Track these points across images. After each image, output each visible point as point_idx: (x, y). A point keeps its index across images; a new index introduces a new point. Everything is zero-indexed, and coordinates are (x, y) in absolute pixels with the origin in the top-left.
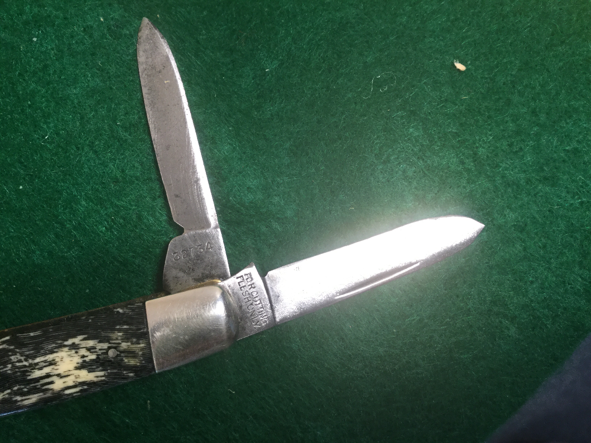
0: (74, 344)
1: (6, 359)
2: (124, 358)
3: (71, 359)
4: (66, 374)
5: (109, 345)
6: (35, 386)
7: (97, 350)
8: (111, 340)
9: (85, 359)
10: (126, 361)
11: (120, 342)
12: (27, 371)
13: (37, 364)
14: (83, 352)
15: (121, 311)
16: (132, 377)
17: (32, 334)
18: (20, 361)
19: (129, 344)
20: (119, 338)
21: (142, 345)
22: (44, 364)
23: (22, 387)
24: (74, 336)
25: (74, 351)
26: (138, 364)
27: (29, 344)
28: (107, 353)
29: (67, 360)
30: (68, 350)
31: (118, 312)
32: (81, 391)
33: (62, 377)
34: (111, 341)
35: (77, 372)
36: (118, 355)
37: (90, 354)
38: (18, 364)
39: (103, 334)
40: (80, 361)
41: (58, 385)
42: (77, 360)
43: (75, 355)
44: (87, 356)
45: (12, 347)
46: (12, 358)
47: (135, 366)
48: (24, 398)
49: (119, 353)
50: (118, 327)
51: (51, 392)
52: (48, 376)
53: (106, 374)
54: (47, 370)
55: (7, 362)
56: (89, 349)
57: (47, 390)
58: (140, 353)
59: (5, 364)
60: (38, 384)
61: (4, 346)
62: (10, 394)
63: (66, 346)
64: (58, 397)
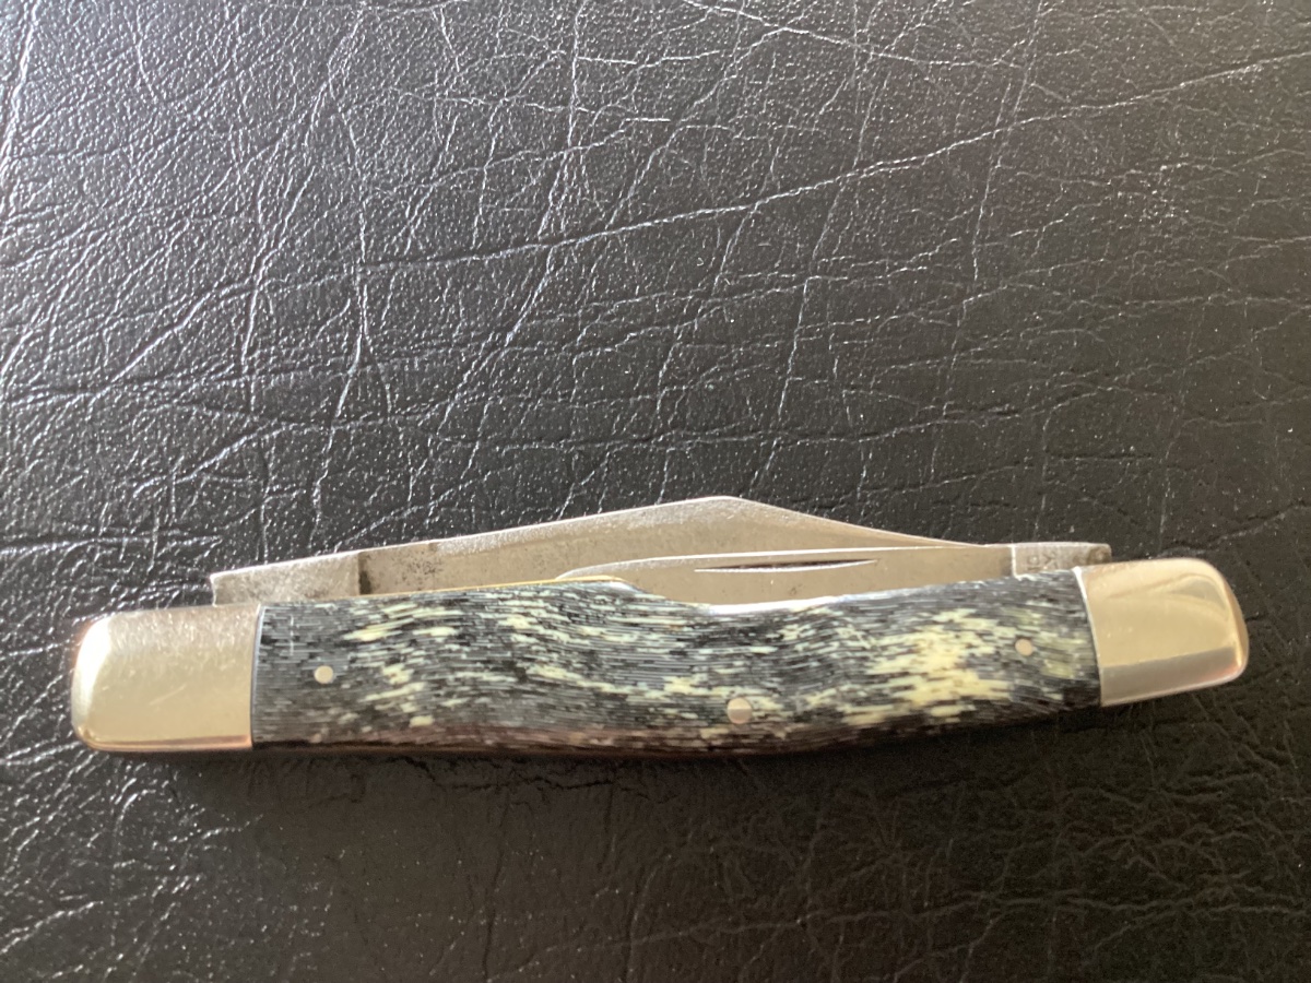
0: (951, 621)
1: (828, 632)
2: (1046, 661)
3: (946, 647)
4: (938, 674)
5: (1019, 633)
6: (880, 689)
7: (995, 638)
8: (1021, 624)
9: (973, 651)
10: (1049, 666)
11: (1037, 628)
12: (865, 659)
13: (884, 648)
14: (969, 637)
16: (1056, 702)
18: (854, 638)
19: (1055, 635)
20: (1035, 623)
21: (1079, 642)
22: (899, 650)
23: (857, 687)
24: (951, 609)
25: (951, 634)
26: (1072, 677)
27: (870, 612)
28: (1013, 647)
29: (940, 648)
30: (943, 631)
31: (1027, 580)
32: (962, 714)
33: (929, 680)
34: (1021, 626)
35: (959, 675)
36: (1034, 654)
37: (982, 643)
38: (850, 644)
39: (1005, 611)
40: (965, 653)
41: (921, 695)
42: (958, 651)
43: (956, 641)
44: (977, 647)
45: (839, 614)
46: (839, 630)
47: (1065, 681)
48: (857, 709)
49: (1035, 649)
50: (1031, 603)
51: (906, 705)
52: (905, 674)
53: (1012, 688)
54: (902, 662)
55: (830, 637)
56: (980, 635)
57: (902, 700)
58: (1076, 655)
59: (827, 639)
60: (885, 688)
61: (823, 610)
62: (832, 697)
63: (937, 623)
64: (919, 719)
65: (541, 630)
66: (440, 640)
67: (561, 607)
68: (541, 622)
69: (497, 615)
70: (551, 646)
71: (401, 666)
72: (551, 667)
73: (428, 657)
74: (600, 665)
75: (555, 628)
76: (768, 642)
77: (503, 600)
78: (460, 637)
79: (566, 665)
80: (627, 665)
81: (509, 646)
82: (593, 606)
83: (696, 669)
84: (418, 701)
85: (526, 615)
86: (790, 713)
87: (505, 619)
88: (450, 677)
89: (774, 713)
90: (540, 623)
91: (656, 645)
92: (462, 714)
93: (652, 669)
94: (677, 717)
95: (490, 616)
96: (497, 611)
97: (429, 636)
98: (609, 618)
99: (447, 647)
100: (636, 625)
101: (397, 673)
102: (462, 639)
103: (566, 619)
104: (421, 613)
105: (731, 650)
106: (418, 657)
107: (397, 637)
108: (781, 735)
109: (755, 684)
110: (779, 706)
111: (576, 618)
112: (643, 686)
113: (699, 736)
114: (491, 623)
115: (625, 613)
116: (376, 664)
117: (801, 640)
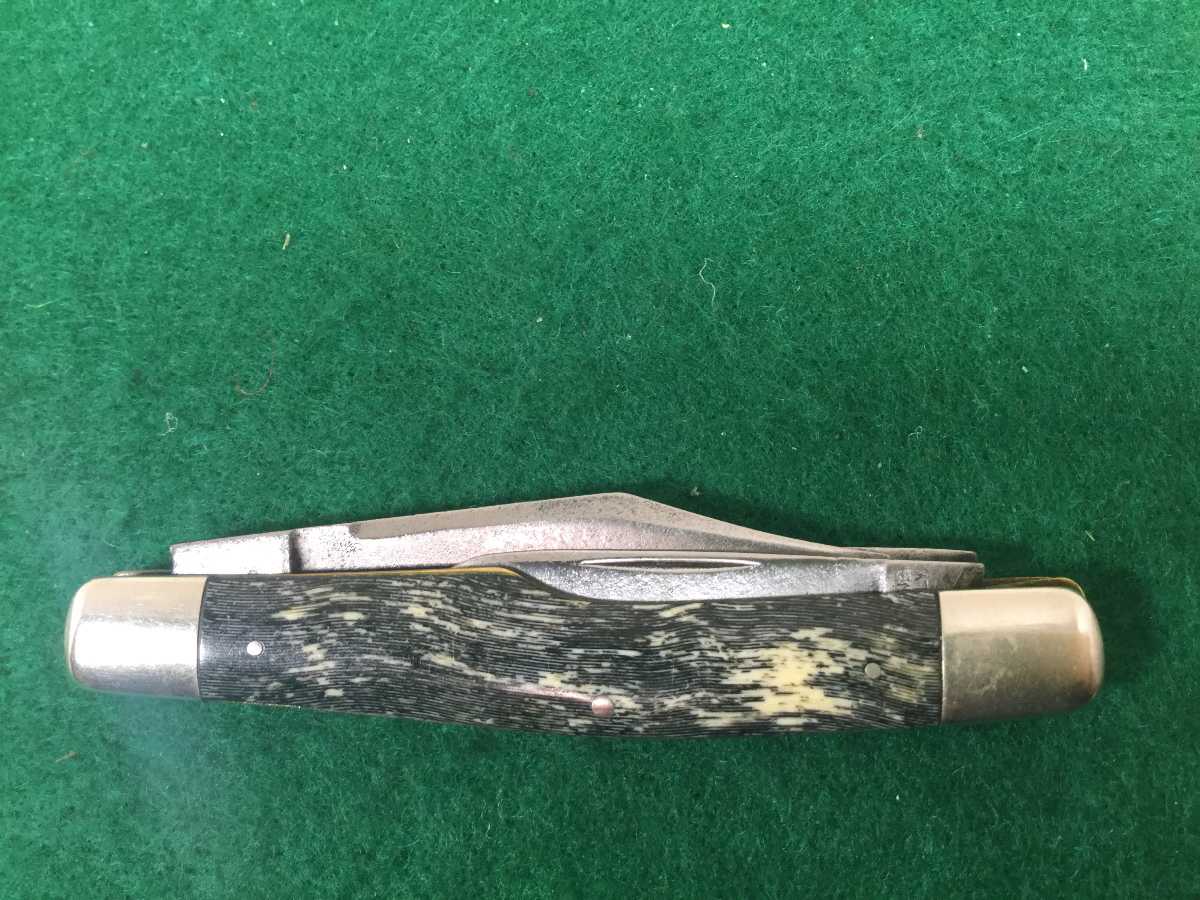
0: (807, 640)
1: (693, 640)
2: (892, 685)
3: (799, 664)
4: (787, 690)
5: (870, 656)
6: (732, 698)
7: (846, 659)
8: (874, 647)
9: (823, 670)
10: (894, 689)
11: (889, 654)
12: (722, 669)
13: (741, 660)
15: (894, 599)
16: (898, 723)
17: (738, 608)
18: (714, 649)
19: (904, 661)
20: (888, 647)
21: (927, 669)
22: (753, 664)
23: (711, 695)
24: (810, 626)
25: (806, 652)
26: (915, 701)
27: (734, 623)
28: (862, 668)
29: (792, 664)
30: (796, 648)
31: (890, 601)
32: (805, 726)
33: (778, 694)
34: (873, 650)
35: (807, 691)
36: (880, 678)
37: (834, 663)
38: (710, 654)
39: (861, 633)
40: (815, 671)
41: (769, 706)
42: (809, 669)
43: (808, 659)
44: (828, 666)
45: (704, 623)
46: (702, 640)
47: (908, 704)
48: (709, 714)
49: (883, 673)
50: (887, 627)
51: (754, 714)
52: (756, 686)
53: (855, 707)
54: (756, 675)
56: (832, 655)
57: (750, 709)
58: (922, 682)
59: (689, 648)
60: (738, 697)
61: (691, 618)
62: (689, 702)
63: (794, 640)
64: (764, 729)
65: (436, 620)
66: (350, 624)
67: (455, 599)
68: (438, 613)
69: (400, 604)
70: (443, 636)
71: (317, 645)
72: (442, 656)
73: (340, 639)
74: (484, 656)
75: (449, 620)
76: (634, 647)
77: (406, 588)
78: (368, 622)
79: (456, 655)
80: (508, 659)
81: (409, 633)
82: (484, 600)
83: (568, 667)
84: (330, 677)
85: (425, 605)
86: (647, 713)
87: (406, 608)
88: (358, 659)
89: (634, 711)
90: (436, 613)
91: (535, 641)
92: (367, 690)
93: (531, 666)
94: (548, 707)
95: (393, 604)
96: (400, 600)
97: (342, 619)
98: (497, 613)
99: (356, 630)
100: (519, 621)
101: (314, 651)
102: (368, 624)
103: (458, 611)
104: (337, 597)
105: (600, 652)
106: (332, 637)
107: (315, 618)
108: (639, 729)
109: (619, 685)
110: (639, 706)
111: (467, 611)
112: (520, 679)
113: (567, 725)
114: (394, 610)
115: (511, 609)
116: (298, 642)
117: (665, 647)
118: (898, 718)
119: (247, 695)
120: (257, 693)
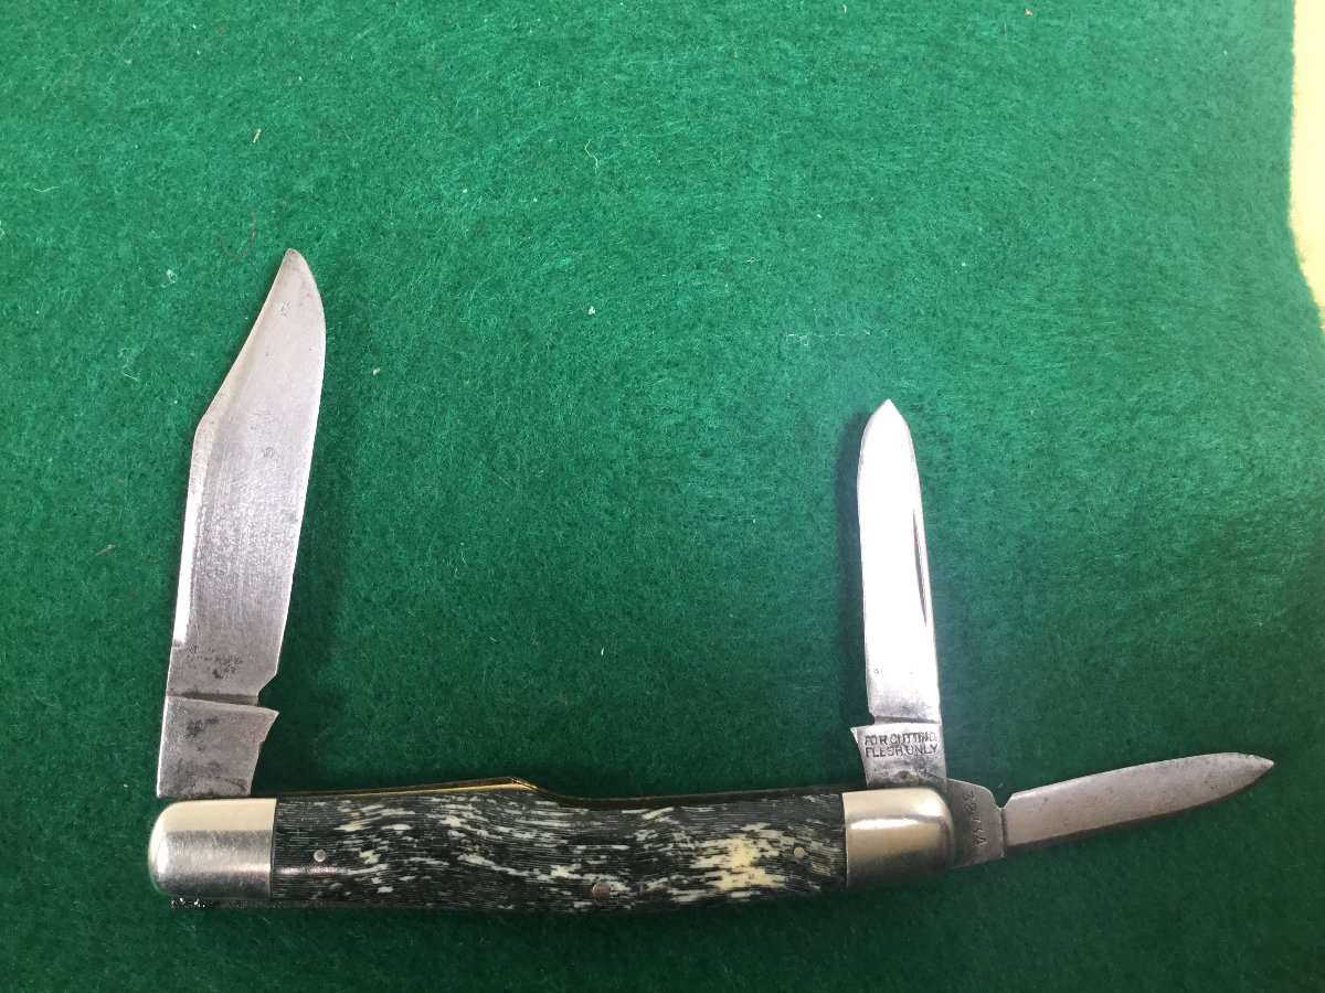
0: (752, 832)
1: (668, 835)
2: (812, 863)
3: (747, 850)
4: (739, 870)
5: (797, 842)
6: (698, 879)
7: (780, 845)
8: (799, 835)
9: (765, 853)
10: (814, 866)
11: (810, 839)
12: (690, 857)
13: (704, 849)
14: (763, 844)
15: (813, 799)
16: (817, 891)
17: (701, 810)
18: (684, 842)
19: (821, 844)
20: (809, 834)
21: (836, 850)
22: (714, 851)
23: (683, 877)
24: (754, 822)
25: (751, 841)
26: (829, 875)
27: (698, 822)
28: (792, 852)
29: (742, 850)
30: (744, 838)
31: (809, 801)
32: (751, 897)
33: (732, 873)
34: (798, 837)
35: (753, 870)
36: (805, 858)
37: (772, 848)
38: (681, 845)
39: (790, 826)
40: (759, 855)
41: (726, 883)
42: (754, 853)
43: (754, 846)
44: (767, 851)
45: (676, 822)
46: (675, 835)
47: (824, 877)
48: (681, 892)
49: (807, 854)
50: (808, 821)
51: (715, 890)
52: (716, 869)
53: (789, 880)
54: (715, 860)
55: (668, 839)
56: (771, 842)
57: (712, 887)
58: (833, 860)
59: (666, 841)
60: (702, 878)
61: (666, 819)
62: (665, 883)
63: (742, 832)
64: (723, 899)
65: (469, 828)
66: (399, 833)
67: (483, 811)
68: (470, 822)
69: (439, 816)
70: (475, 840)
71: (372, 851)
72: (475, 856)
73: (390, 846)
74: (508, 855)
75: (479, 828)
76: (624, 842)
77: (444, 803)
78: (413, 831)
79: (485, 855)
80: (527, 856)
81: (447, 839)
82: (507, 811)
83: (574, 860)
84: (382, 877)
85: (459, 816)
86: (635, 894)
87: (445, 819)
88: (406, 861)
89: (624, 893)
90: (468, 823)
91: (548, 841)
92: (413, 886)
93: (545, 860)
94: (558, 893)
95: (434, 817)
96: (439, 813)
97: (392, 830)
98: (517, 820)
99: (404, 838)
100: (535, 826)
101: (369, 856)
102: (414, 833)
103: (486, 820)
104: (387, 812)
105: (599, 847)
106: (385, 845)
107: (370, 830)
108: (628, 907)
109: (613, 873)
110: (628, 889)
111: (494, 820)
112: (536, 871)
113: (572, 906)
114: (434, 822)
115: (528, 817)
116: (356, 850)
117: (648, 841)
118: (817, 888)
119: (312, 895)
120: (320, 893)
